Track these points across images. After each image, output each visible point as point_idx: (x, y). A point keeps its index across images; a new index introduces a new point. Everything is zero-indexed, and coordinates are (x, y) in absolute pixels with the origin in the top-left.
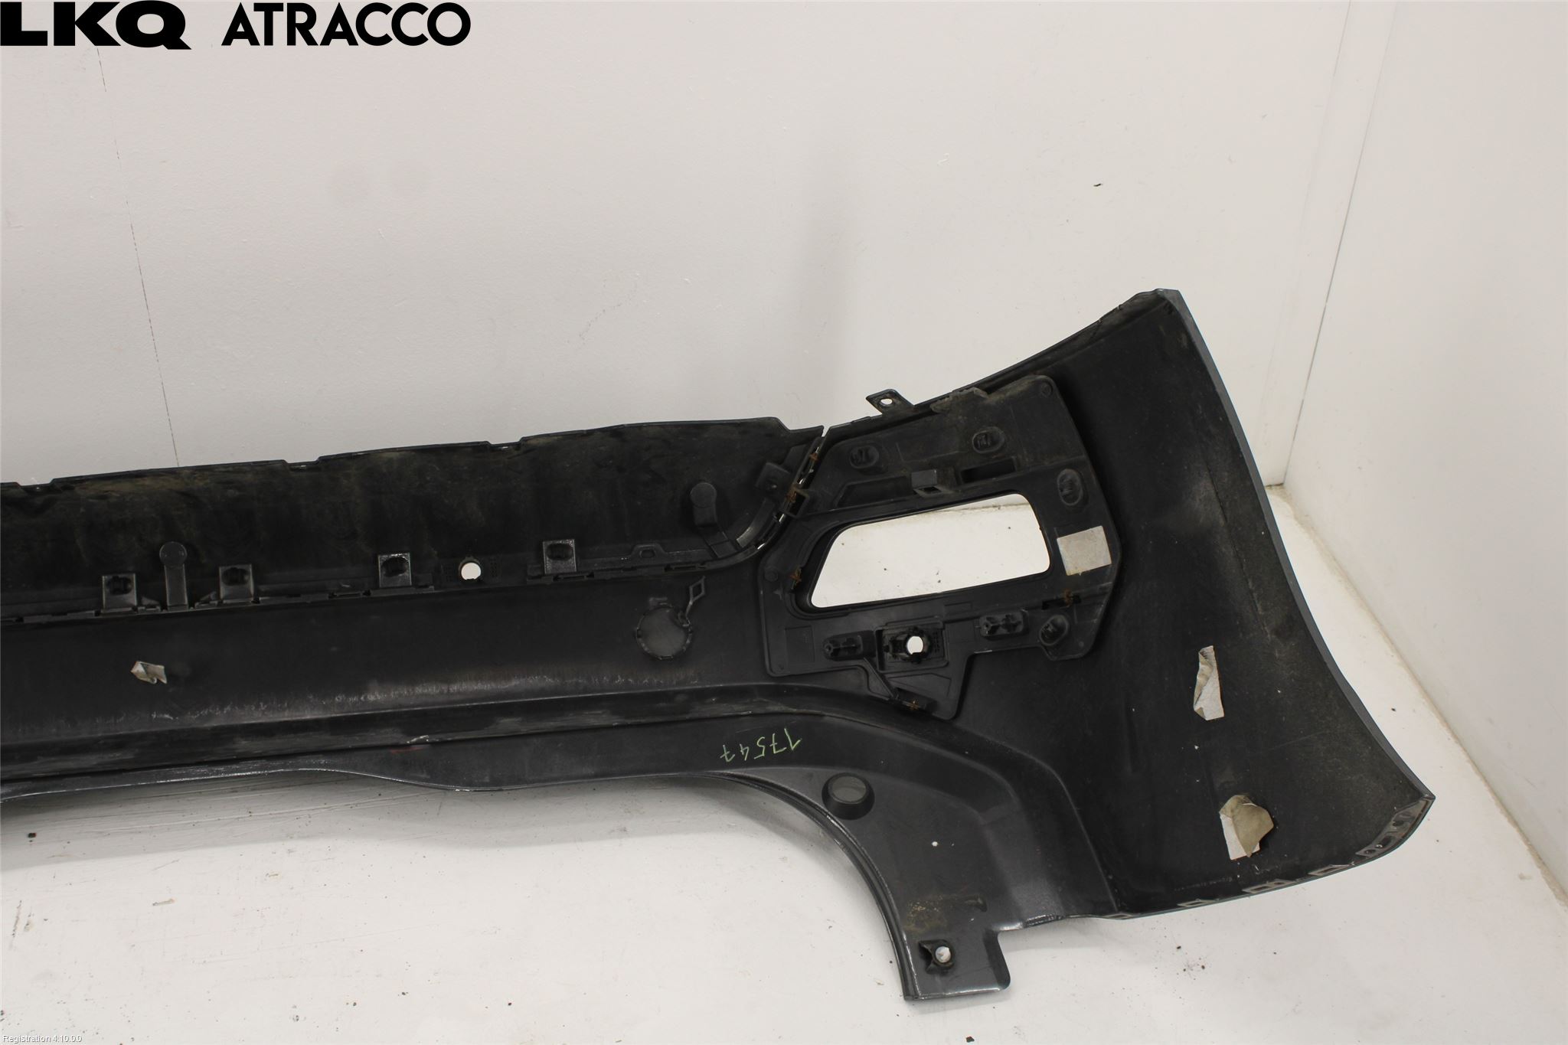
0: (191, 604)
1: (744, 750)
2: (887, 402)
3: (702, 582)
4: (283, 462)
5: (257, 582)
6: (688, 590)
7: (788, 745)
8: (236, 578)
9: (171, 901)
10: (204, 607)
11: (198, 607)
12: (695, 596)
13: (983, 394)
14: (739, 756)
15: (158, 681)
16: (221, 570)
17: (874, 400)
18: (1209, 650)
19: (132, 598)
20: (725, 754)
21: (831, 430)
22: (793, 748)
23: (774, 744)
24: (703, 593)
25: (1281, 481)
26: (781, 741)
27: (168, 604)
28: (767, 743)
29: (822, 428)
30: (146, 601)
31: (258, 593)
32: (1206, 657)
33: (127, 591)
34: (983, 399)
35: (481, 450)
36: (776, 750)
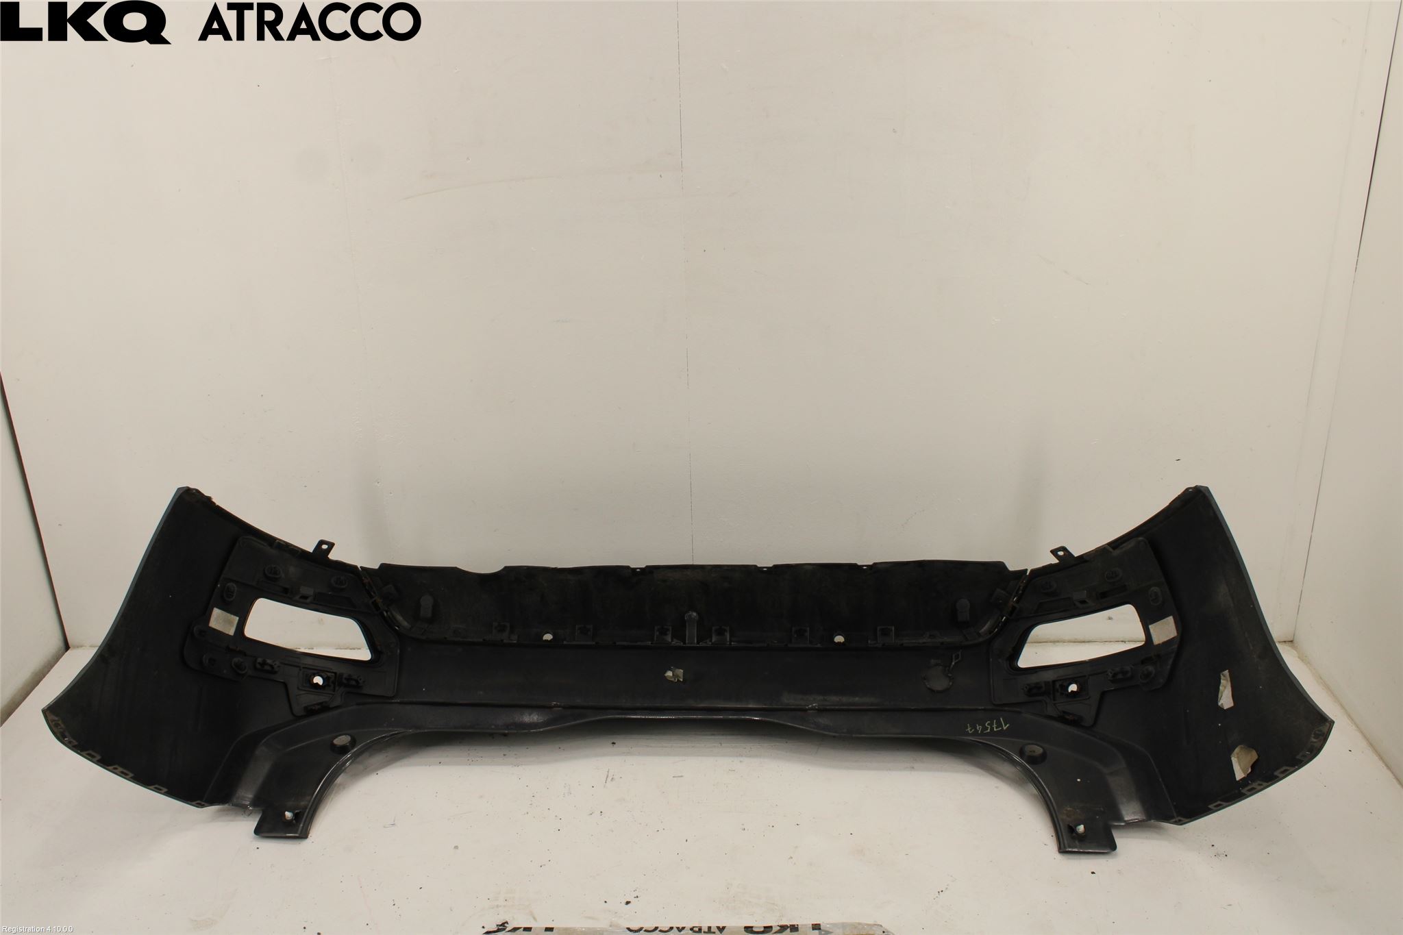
0: (698, 643)
1: (979, 728)
2: (1061, 553)
3: (960, 653)
4: (756, 566)
5: (731, 637)
6: (952, 657)
7: (1001, 726)
8: (720, 632)
9: (682, 776)
10: (704, 645)
11: (701, 644)
12: (956, 659)
13: (1111, 550)
14: (976, 731)
15: (678, 680)
16: (714, 628)
17: (1054, 552)
18: (1226, 672)
19: (669, 638)
20: (969, 729)
21: (1032, 571)
22: (1005, 728)
23: (995, 726)
24: (960, 658)
25: (1292, 639)
26: (999, 725)
27: (687, 642)
28: (991, 724)
29: (1027, 570)
30: (675, 641)
31: (731, 641)
32: (1224, 676)
33: (666, 634)
34: (1111, 552)
35: (853, 568)
36: (996, 728)
